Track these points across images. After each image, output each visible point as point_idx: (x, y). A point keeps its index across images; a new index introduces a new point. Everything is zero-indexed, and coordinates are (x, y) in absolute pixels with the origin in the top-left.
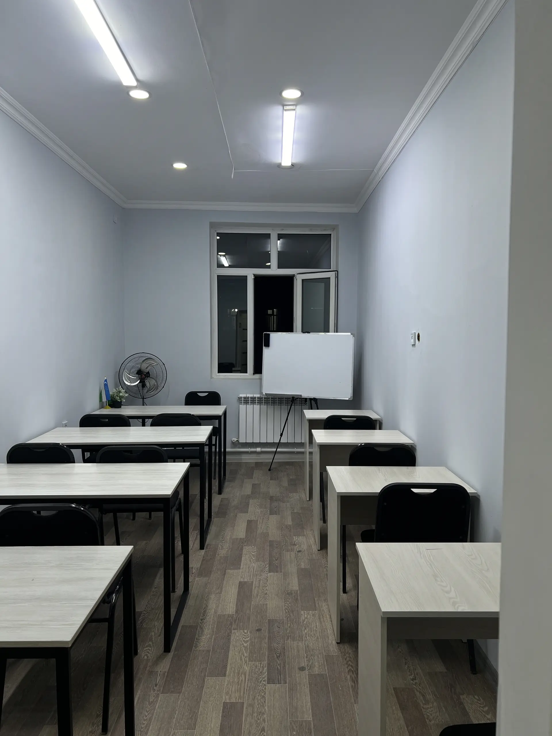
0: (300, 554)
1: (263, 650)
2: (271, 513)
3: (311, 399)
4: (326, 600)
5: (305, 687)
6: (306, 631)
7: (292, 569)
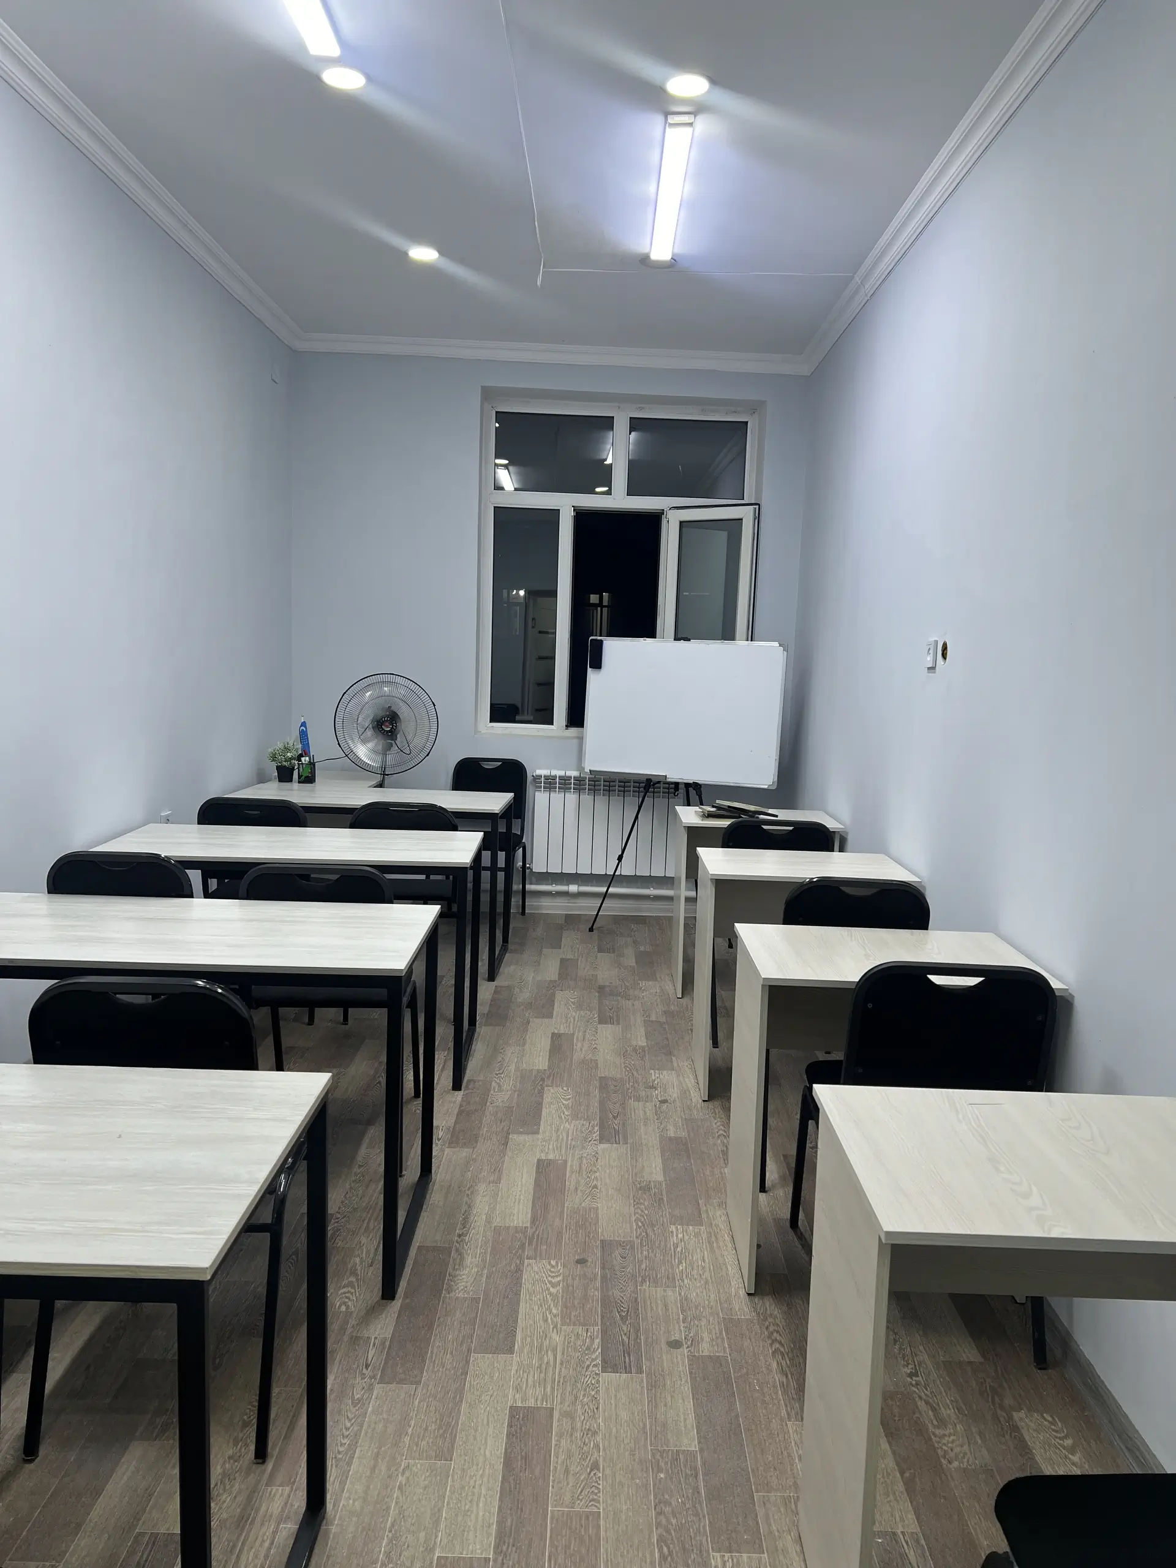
0: (665, 1106)
1: (591, 1301)
2: (602, 1021)
3: (688, 785)
4: (722, 1204)
5: (683, 1382)
6: (681, 1268)
7: (649, 1136)
